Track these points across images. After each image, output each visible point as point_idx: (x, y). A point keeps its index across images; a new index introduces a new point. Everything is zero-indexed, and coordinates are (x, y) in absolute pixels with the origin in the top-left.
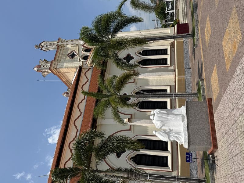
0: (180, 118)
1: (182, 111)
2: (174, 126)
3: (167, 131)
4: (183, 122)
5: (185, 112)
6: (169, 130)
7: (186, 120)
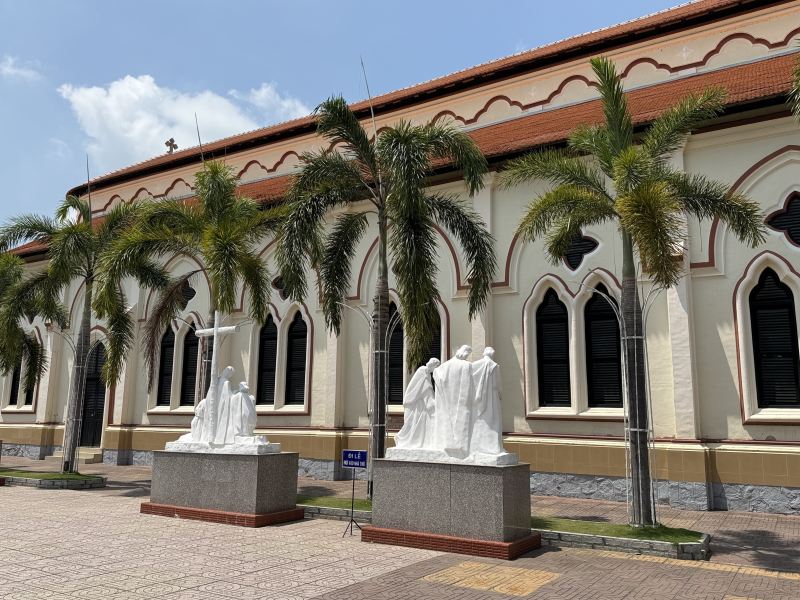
0: (457, 442)
1: (481, 450)
2: (440, 422)
3: (425, 400)
4: (447, 450)
5: (478, 463)
6: (428, 406)
7: (453, 460)
